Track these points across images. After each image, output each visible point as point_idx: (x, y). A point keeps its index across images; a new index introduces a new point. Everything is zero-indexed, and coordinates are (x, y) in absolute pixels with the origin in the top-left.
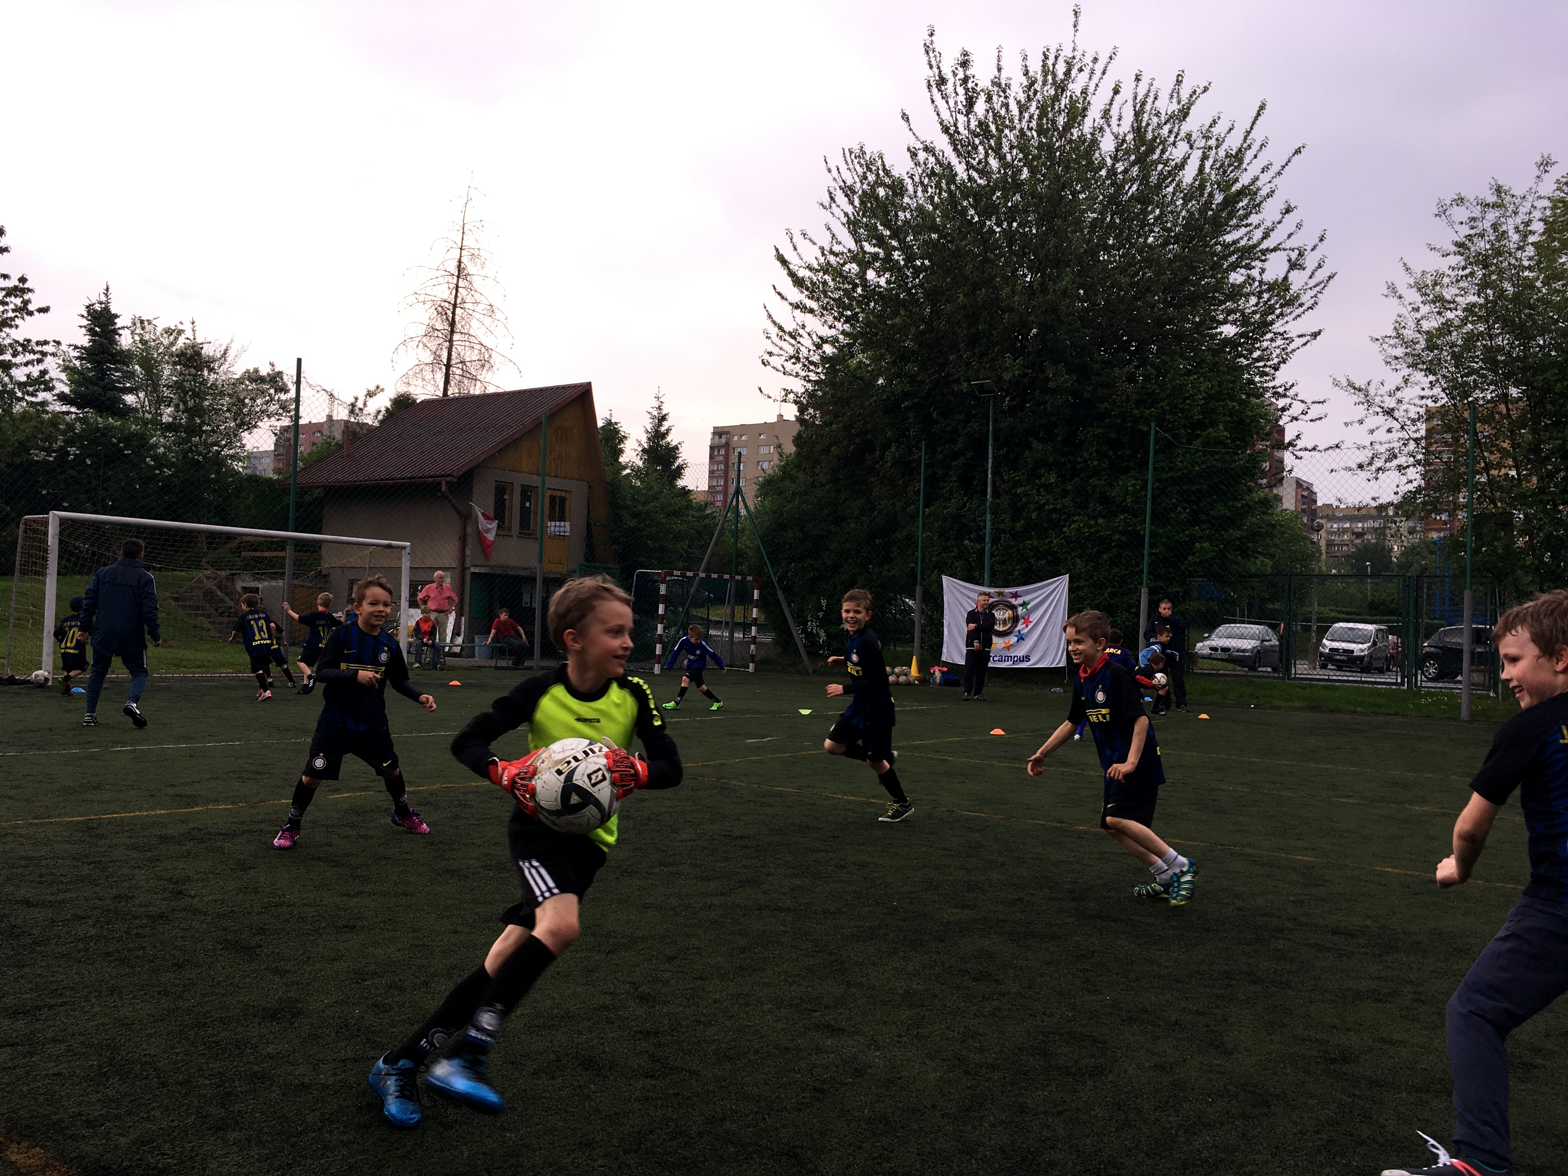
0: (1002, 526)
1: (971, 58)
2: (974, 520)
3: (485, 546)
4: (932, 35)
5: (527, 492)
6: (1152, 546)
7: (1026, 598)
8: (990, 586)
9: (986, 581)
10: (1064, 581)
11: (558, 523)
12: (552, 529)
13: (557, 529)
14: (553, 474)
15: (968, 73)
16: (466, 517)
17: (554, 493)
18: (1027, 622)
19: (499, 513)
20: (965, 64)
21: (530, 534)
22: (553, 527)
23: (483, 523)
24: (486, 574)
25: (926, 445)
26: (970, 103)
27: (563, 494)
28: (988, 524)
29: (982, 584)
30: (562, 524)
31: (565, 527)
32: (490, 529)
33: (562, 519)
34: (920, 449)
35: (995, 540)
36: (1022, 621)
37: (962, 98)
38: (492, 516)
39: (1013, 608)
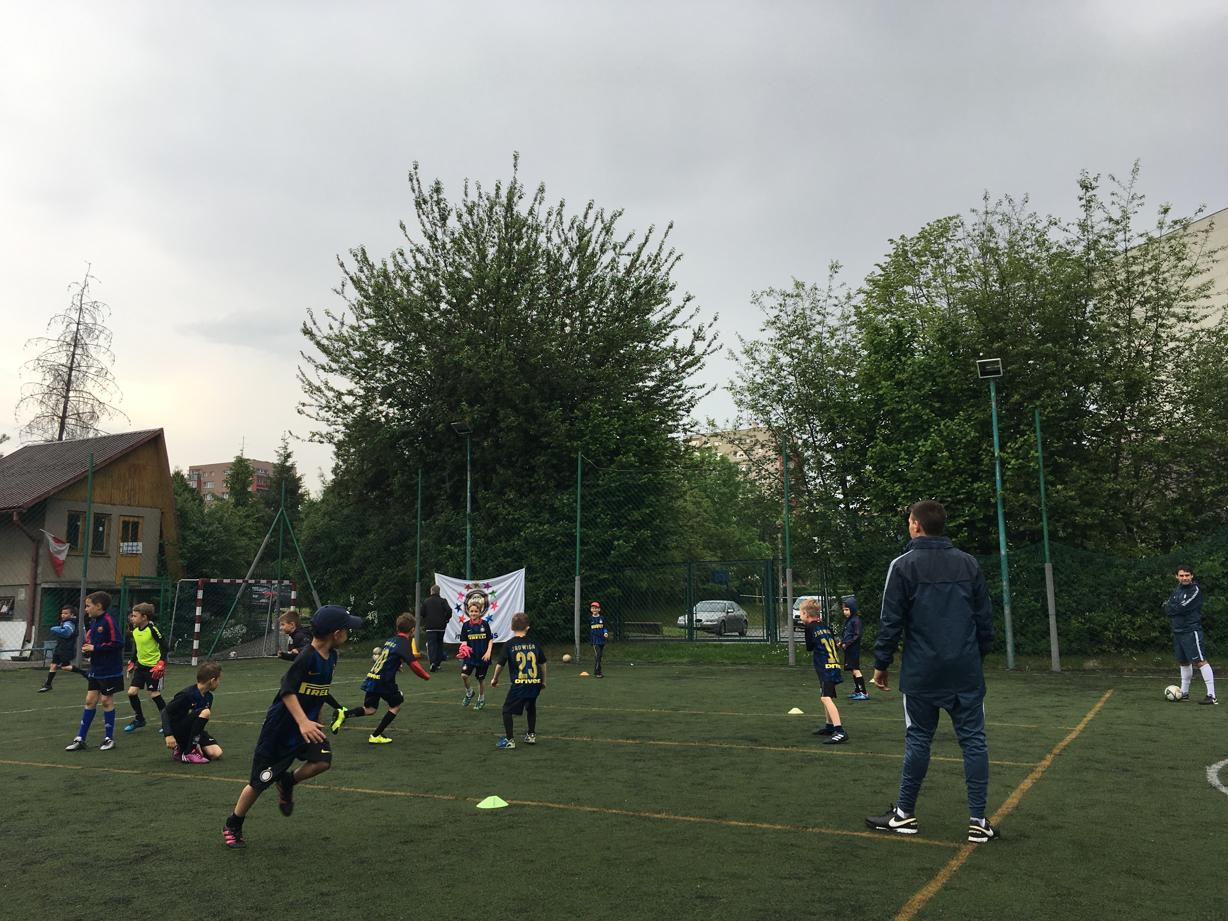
0: (478, 533)
1: (442, 186)
2: (458, 529)
3: (57, 566)
4: (416, 168)
5: (100, 519)
6: (583, 543)
7: (494, 588)
8: (472, 579)
9: (468, 576)
10: (520, 575)
11: (130, 544)
12: (125, 549)
13: (130, 548)
14: (126, 503)
15: (440, 196)
16: (38, 542)
17: (127, 519)
18: (495, 606)
19: (72, 537)
20: (438, 190)
21: (103, 554)
22: (125, 547)
23: (54, 546)
24: (55, 589)
25: (422, 472)
26: (444, 219)
27: (136, 520)
28: (468, 531)
29: (465, 579)
30: (135, 544)
31: (138, 547)
32: (62, 551)
33: (135, 539)
34: (418, 475)
35: (473, 544)
36: (491, 606)
37: (437, 215)
38: (64, 540)
39: (485, 596)
